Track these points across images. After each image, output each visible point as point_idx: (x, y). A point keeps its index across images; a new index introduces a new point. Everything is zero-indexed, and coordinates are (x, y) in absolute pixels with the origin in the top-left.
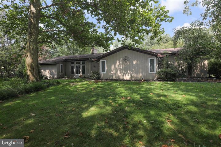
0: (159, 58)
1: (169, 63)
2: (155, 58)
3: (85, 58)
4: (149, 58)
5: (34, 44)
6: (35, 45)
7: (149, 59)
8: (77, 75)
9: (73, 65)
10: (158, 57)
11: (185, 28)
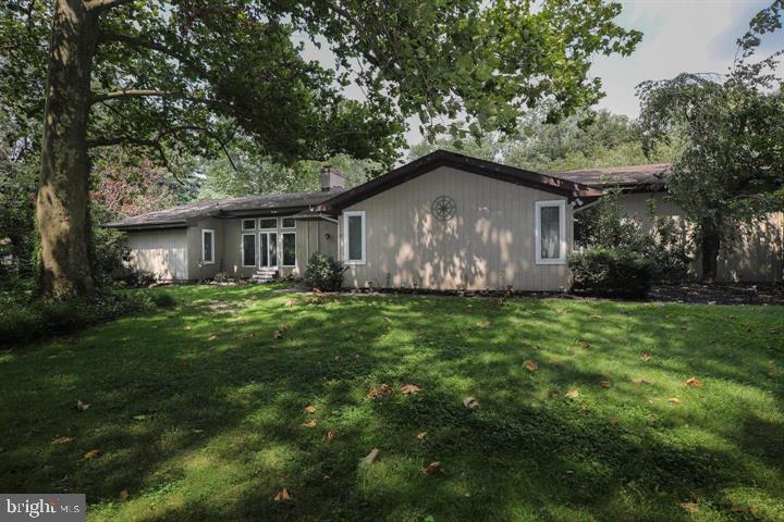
0: (580, 203)
1: (623, 222)
2: (562, 203)
3: (293, 204)
4: (537, 203)
5: (70, 148)
6: (74, 151)
7: (539, 204)
8: (264, 268)
9: (250, 232)
10: (574, 199)
11: (690, 81)
